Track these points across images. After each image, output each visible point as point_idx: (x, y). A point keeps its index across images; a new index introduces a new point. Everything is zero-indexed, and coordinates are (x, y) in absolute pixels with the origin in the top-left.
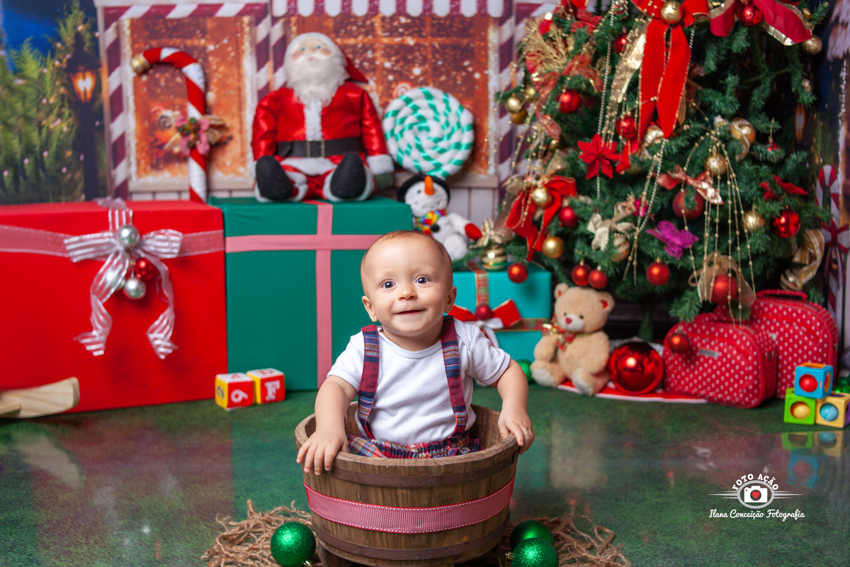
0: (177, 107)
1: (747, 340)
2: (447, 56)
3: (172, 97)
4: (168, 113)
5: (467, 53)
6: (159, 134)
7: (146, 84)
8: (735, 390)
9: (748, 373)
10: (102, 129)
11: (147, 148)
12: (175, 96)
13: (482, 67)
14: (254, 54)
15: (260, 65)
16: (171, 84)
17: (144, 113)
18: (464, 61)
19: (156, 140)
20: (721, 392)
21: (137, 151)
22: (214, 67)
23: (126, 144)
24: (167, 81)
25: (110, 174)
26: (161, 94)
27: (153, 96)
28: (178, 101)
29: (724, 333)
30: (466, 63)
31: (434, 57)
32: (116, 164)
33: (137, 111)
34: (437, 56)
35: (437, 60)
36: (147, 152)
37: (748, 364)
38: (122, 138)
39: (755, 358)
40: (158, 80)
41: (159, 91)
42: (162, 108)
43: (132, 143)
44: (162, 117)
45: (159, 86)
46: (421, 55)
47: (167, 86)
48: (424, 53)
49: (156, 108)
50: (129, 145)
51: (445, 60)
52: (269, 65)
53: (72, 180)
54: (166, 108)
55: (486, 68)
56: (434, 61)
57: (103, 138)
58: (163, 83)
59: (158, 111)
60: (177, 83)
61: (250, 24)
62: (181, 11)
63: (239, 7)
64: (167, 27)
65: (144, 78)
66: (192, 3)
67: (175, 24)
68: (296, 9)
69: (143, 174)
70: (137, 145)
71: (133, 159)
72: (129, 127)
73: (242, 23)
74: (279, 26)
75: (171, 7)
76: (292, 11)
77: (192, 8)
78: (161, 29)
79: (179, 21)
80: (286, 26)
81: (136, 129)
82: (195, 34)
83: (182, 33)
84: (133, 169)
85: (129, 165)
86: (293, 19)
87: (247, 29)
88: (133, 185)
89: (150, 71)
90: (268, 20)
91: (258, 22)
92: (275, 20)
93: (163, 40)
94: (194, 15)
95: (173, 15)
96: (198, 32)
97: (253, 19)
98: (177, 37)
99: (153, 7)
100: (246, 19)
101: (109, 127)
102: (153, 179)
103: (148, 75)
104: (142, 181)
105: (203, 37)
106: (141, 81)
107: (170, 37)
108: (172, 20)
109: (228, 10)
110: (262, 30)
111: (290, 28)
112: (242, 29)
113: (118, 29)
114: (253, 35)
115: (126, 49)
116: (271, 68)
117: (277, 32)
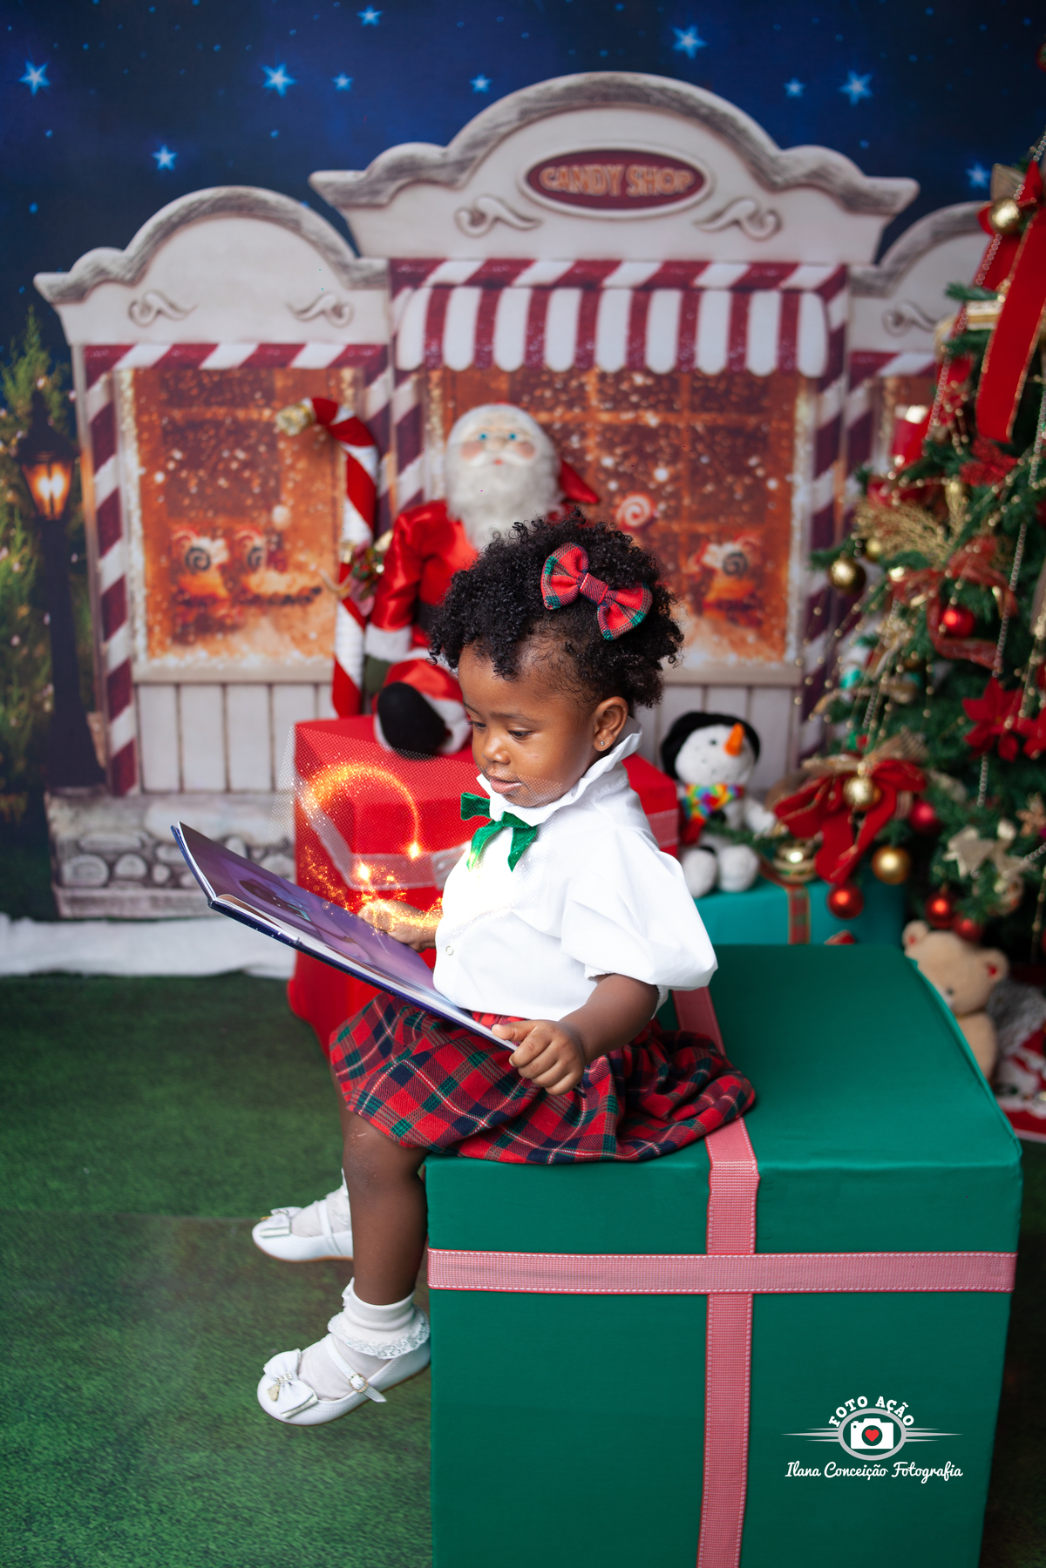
0: (219, 532)
2: (717, 449)
3: (211, 513)
4: (204, 543)
5: (756, 441)
6: (187, 579)
7: (163, 488)
10: (82, 568)
11: (165, 605)
12: (216, 513)
13: (783, 468)
16: (210, 491)
17: (160, 542)
18: (748, 456)
19: (182, 591)
21: (148, 610)
22: (288, 461)
23: (128, 597)
24: (201, 484)
25: (98, 650)
26: (191, 507)
27: (175, 510)
28: (221, 520)
30: (753, 461)
31: (694, 449)
32: (109, 632)
33: (146, 537)
34: (700, 447)
35: (700, 455)
36: (165, 613)
38: (120, 585)
40: (186, 482)
41: (187, 502)
42: (191, 534)
43: (138, 594)
44: (193, 549)
45: (188, 494)
46: (671, 445)
47: (200, 495)
48: (676, 442)
49: (181, 534)
50: (133, 599)
51: (713, 455)
52: (391, 459)
53: (30, 658)
54: (198, 535)
55: (788, 469)
56: (693, 456)
57: (85, 584)
58: (192, 488)
59: (186, 538)
60: (221, 487)
61: (354, 383)
62: (228, 356)
63: (334, 351)
64: (201, 385)
65: (159, 478)
66: (247, 341)
67: (216, 378)
68: (440, 356)
69: (158, 651)
70: (148, 598)
71: (140, 624)
72: (131, 567)
73: (340, 380)
74: (407, 388)
75: (208, 349)
76: (433, 359)
77: (247, 350)
78: (190, 389)
79: (223, 374)
80: (422, 387)
81: (146, 570)
82: (253, 399)
83: (228, 396)
84: (141, 641)
85: (133, 634)
86: (435, 376)
87: (349, 392)
88: (139, 671)
89: (171, 466)
90: (388, 376)
91: (369, 378)
92: (401, 376)
93: (195, 410)
94: (250, 364)
95: (212, 362)
96: (258, 395)
97: (360, 373)
98: (221, 404)
99: (176, 347)
100: (347, 374)
101: (95, 567)
102: (176, 661)
103: (167, 472)
104: (156, 663)
105: (268, 405)
106: (153, 482)
107: (208, 404)
108: (210, 373)
109: (315, 357)
110: (378, 394)
111: (429, 392)
112: (341, 391)
113: (111, 385)
114: (360, 403)
115: (126, 424)
116: (394, 466)
117: (405, 399)
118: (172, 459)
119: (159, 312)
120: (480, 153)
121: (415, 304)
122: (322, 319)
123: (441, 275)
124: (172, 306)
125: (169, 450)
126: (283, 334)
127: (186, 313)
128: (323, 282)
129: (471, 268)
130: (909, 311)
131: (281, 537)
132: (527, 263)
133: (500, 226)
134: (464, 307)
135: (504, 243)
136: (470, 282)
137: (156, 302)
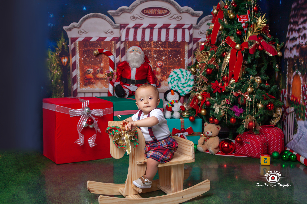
0: (92, 68)
1: (258, 139)
2: (173, 54)
3: (91, 65)
4: (90, 69)
5: (179, 52)
6: (87, 75)
7: (83, 61)
8: (255, 153)
9: (259, 149)
10: (70, 74)
11: (83, 80)
13: (183, 57)
14: (115, 52)
15: (117, 56)
16: (91, 61)
17: (82, 69)
18: (178, 55)
19: (86, 77)
20: (251, 154)
21: (80, 81)
23: (77, 78)
24: (89, 60)
25: (72, 87)
26: (88, 64)
27: (85, 64)
28: (92, 66)
29: (252, 137)
32: (73, 84)
33: (80, 68)
34: (170, 53)
36: (83, 81)
37: (259, 146)
38: (76, 76)
39: (260, 144)
40: (87, 59)
42: (87, 68)
43: (79, 78)
44: (88, 70)
45: (87, 61)
47: (89, 61)
48: (166, 53)
52: (120, 56)
53: (60, 89)
54: (89, 68)
56: (169, 55)
57: (70, 76)
60: (92, 60)
61: (114, 43)
62: (94, 39)
63: (111, 38)
64: (90, 44)
65: (82, 59)
66: (97, 37)
67: (92, 43)
68: (128, 39)
69: (82, 87)
70: (80, 78)
71: (79, 83)
72: (78, 73)
73: (112, 43)
74: (123, 44)
75: (91, 38)
76: (127, 39)
77: (97, 38)
78: (88, 44)
79: (93, 42)
80: (125, 44)
81: (80, 74)
82: (98, 46)
83: (94, 46)
84: (79, 86)
85: (78, 85)
86: (127, 42)
87: (113, 45)
88: (78, 91)
89: (84, 57)
90: (120, 42)
91: (117, 43)
92: (122, 42)
93: (88, 48)
94: (97, 40)
95: (92, 40)
96: (99, 46)
97: (115, 42)
98: (93, 47)
99: (86, 38)
100: (113, 42)
101: (72, 73)
102: (84, 89)
103: (84, 58)
104: (81, 89)
105: (100, 47)
106: (81, 59)
107: (91, 47)
108: (91, 42)
109: (108, 39)
110: (118, 45)
111: (126, 45)
112: (112, 45)
113: (75, 44)
114: (115, 47)
115: (77, 50)
116: (120, 57)
117: (122, 46)
118: (85, 56)
120: (134, 8)
121: (124, 31)
122: (109, 33)
123: (128, 26)
124: (85, 31)
125: (84, 54)
126: (103, 35)
127: (87, 32)
128: (110, 28)
129: (133, 25)
130: (202, 32)
131: (102, 68)
132: (142, 25)
133: (137, 19)
134: (132, 31)
135: (138, 21)
136: (133, 28)
137: (83, 31)
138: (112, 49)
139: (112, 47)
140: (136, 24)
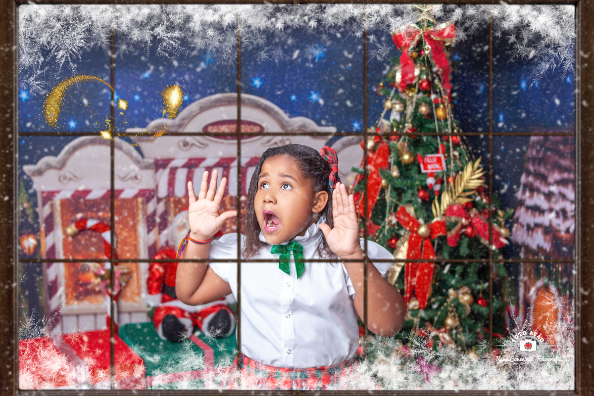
7: (71, 243)
10: (41, 273)
11: (73, 285)
14: (145, 222)
15: (149, 231)
19: (79, 281)
22: (119, 231)
23: (58, 284)
25: (47, 303)
26: (83, 249)
27: (77, 250)
28: (93, 253)
36: (72, 289)
40: (80, 240)
41: (81, 247)
45: (81, 245)
47: (86, 245)
50: (60, 284)
52: (156, 230)
57: (42, 280)
58: (83, 242)
60: (93, 242)
61: (142, 203)
62: (95, 194)
63: (135, 192)
64: (86, 205)
65: (70, 239)
67: (91, 203)
68: (173, 193)
69: (70, 303)
70: (66, 284)
71: (63, 293)
72: (60, 272)
73: (137, 202)
74: (162, 204)
75: (87, 192)
76: (171, 194)
77: (103, 192)
78: (83, 205)
79: (94, 201)
80: (167, 204)
81: (65, 273)
84: (64, 299)
85: (60, 297)
86: (172, 199)
87: (141, 206)
88: (63, 310)
90: (155, 199)
91: (148, 202)
92: (159, 200)
95: (90, 197)
96: (107, 208)
97: (145, 199)
98: (93, 212)
99: (76, 192)
100: (140, 200)
101: (46, 272)
104: (69, 307)
106: (68, 241)
108: (89, 200)
109: (128, 194)
110: (151, 207)
111: (169, 206)
112: (138, 206)
113: (52, 206)
114: (145, 210)
115: (58, 219)
116: (157, 233)
117: (161, 208)
119: (70, 179)
120: (186, 121)
121: (164, 175)
122: (130, 181)
123: (173, 164)
124: (75, 177)
126: (116, 186)
127: (80, 179)
128: (131, 168)
129: (184, 161)
132: (203, 159)
133: (194, 147)
134: (181, 174)
135: (196, 153)
136: (184, 166)
137: (69, 175)
138: (138, 215)
139: (137, 210)
140: (190, 160)
